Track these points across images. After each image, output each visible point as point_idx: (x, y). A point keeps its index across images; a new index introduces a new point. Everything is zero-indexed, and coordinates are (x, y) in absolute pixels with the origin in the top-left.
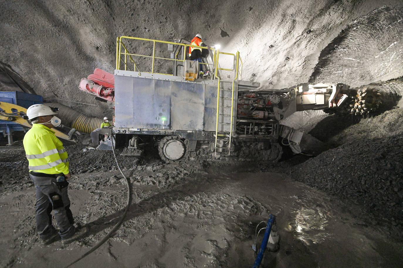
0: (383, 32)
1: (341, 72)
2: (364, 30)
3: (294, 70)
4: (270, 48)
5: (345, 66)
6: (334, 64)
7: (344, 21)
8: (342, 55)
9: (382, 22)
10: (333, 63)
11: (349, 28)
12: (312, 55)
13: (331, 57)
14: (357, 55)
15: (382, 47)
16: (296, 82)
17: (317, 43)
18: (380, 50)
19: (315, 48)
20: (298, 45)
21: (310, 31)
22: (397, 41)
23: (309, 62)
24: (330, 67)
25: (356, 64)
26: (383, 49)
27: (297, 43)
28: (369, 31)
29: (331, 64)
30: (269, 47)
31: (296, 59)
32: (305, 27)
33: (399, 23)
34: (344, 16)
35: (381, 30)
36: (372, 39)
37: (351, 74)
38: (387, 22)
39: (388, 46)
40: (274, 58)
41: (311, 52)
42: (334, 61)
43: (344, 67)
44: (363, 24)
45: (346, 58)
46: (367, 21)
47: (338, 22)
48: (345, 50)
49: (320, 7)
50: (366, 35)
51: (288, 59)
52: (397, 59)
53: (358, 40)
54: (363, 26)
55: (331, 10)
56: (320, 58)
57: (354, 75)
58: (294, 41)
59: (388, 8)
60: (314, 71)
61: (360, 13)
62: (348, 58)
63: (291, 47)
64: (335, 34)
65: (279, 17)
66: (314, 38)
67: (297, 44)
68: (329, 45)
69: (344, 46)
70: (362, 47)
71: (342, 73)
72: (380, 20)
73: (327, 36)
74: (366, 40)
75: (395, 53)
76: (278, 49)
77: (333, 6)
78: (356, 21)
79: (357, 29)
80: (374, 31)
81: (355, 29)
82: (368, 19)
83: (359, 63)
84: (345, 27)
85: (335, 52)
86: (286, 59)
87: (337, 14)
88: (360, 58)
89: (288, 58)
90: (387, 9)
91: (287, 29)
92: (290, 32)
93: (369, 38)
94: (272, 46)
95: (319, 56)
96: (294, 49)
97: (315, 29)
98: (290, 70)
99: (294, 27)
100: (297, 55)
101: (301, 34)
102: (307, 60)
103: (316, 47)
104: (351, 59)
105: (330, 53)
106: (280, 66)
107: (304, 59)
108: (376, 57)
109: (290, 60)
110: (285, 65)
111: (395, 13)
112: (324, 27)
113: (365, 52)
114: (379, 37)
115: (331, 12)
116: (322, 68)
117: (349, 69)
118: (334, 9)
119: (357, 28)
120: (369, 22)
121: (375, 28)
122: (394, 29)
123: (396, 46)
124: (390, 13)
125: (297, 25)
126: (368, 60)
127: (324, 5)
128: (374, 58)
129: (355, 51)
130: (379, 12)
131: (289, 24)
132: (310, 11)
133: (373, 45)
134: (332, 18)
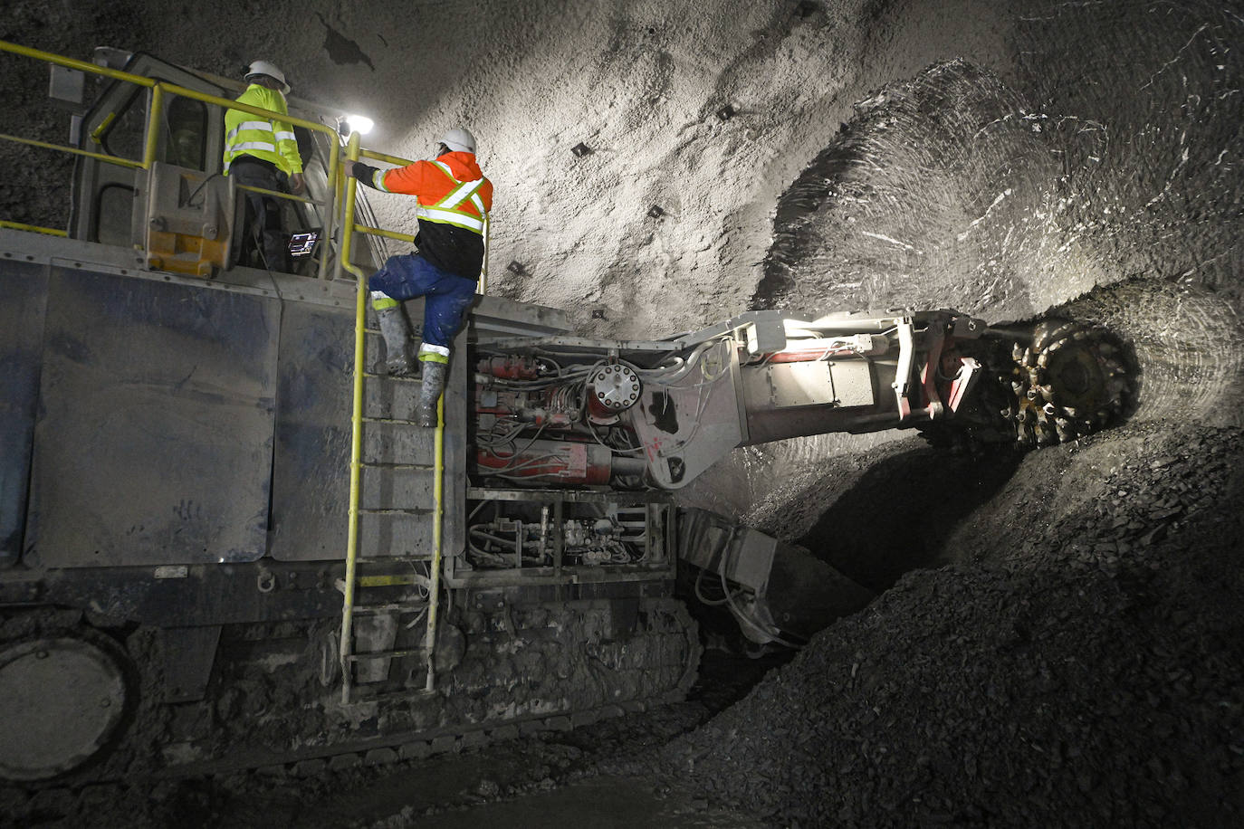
0: (970, 151)
1: (858, 284)
2: (912, 135)
3: (686, 262)
4: (577, 154)
5: (871, 262)
6: (831, 253)
7: (842, 91)
8: (853, 220)
9: (961, 112)
10: (827, 249)
12: (746, 206)
13: (820, 223)
14: (902, 226)
15: (972, 204)
16: (703, 318)
17: (760, 164)
18: (970, 214)
19: (757, 183)
20: (693, 164)
21: (730, 111)
22: (1011, 185)
23: (742, 237)
24: (819, 262)
25: (904, 261)
26: (976, 211)
28: (927, 141)
29: (821, 250)
30: (574, 150)
31: (689, 221)
32: (711, 91)
33: (1008, 123)
34: (840, 70)
35: (962, 140)
36: (937, 170)
37: (890, 295)
38: (974, 115)
39: (991, 202)
40: (598, 204)
41: (745, 198)
42: (830, 243)
43: (866, 269)
44: (905, 112)
45: (868, 234)
46: (913, 105)
47: (824, 90)
48: (860, 201)
50: (920, 153)
51: (656, 213)
52: (1021, 249)
53: (899, 168)
54: (907, 119)
55: (793, 39)
56: (777, 221)
58: (673, 141)
59: (970, 67)
60: (763, 276)
61: (890, 69)
62: (873, 235)
63: (665, 165)
64: (821, 137)
66: (748, 142)
67: (685, 153)
68: (805, 174)
69: (855, 187)
70: (913, 195)
71: (863, 289)
72: (953, 107)
73: (792, 141)
74: (921, 172)
75: (1011, 229)
76: (615, 167)
77: (798, 25)
78: (880, 99)
79: (892, 130)
80: (941, 143)
81: (882, 125)
82: (919, 95)
83: (911, 254)
84: (848, 114)
85: (831, 206)
86: (650, 214)
87: (814, 60)
88: (915, 237)
89: (660, 211)
90: (968, 71)
91: (640, 86)
92: (654, 101)
93: (931, 166)
94: (583, 150)
95: (775, 216)
96: (676, 174)
97: (749, 107)
98: (674, 262)
99: (666, 84)
100: (692, 202)
101: (695, 116)
102: (734, 226)
103: (760, 178)
104: (885, 238)
105: (814, 209)
106: (631, 241)
107: (720, 224)
108: (962, 237)
109: (669, 221)
110: (650, 240)
111: (993, 89)
112: (779, 102)
113: (926, 217)
114: (959, 168)
115: (797, 50)
116: (791, 264)
117: (883, 278)
118: (803, 38)
119: (889, 125)
120: (924, 109)
121: (943, 134)
122: (996, 145)
123: (1011, 205)
124: (979, 87)
125: (677, 77)
126: (937, 248)
127: (765, 19)
128: (956, 240)
129: (893, 207)
130: (948, 78)
131: (644, 67)
132: (721, 28)
133: (946, 194)
134: (803, 75)
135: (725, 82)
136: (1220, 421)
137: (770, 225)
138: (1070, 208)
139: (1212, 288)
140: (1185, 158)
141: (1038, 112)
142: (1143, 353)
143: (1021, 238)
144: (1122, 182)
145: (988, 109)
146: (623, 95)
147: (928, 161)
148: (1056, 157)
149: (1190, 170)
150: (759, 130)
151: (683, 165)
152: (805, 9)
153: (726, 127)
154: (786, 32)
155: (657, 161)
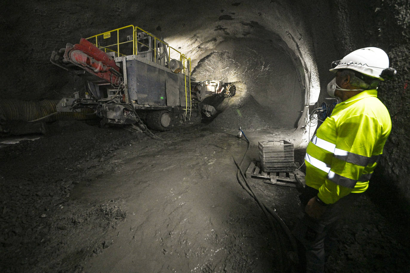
0: (225, 61)
2: (218, 56)
5: (207, 70)
7: (213, 49)
8: (206, 64)
9: (225, 56)
11: (214, 52)
12: (195, 60)
13: (203, 64)
14: (213, 67)
15: (223, 67)
17: (199, 55)
19: (198, 57)
20: (192, 52)
21: (200, 47)
22: (229, 67)
23: (193, 63)
24: (201, 69)
27: (191, 51)
28: (220, 58)
29: (201, 67)
32: (199, 45)
33: (231, 60)
34: (214, 47)
35: (224, 59)
37: (210, 76)
39: (226, 68)
42: (203, 66)
44: (218, 53)
45: (208, 67)
47: (211, 48)
48: (208, 62)
49: (209, 39)
50: (218, 59)
52: (228, 75)
53: (215, 60)
55: (211, 42)
57: (211, 77)
58: (191, 49)
59: (229, 52)
60: (194, 69)
61: (220, 48)
64: (208, 53)
65: (193, 36)
68: (204, 57)
70: (216, 64)
71: (206, 74)
73: (204, 52)
75: (228, 72)
78: (217, 51)
82: (221, 52)
83: (213, 71)
84: (212, 52)
85: (205, 62)
87: (212, 45)
88: (214, 69)
92: (192, 44)
93: (219, 61)
94: (180, 48)
97: (202, 48)
101: (196, 47)
104: (210, 68)
105: (202, 61)
108: (221, 71)
112: (206, 48)
113: (217, 67)
114: (223, 62)
115: (211, 43)
116: (197, 68)
119: (216, 54)
120: (221, 54)
121: (222, 58)
122: (228, 62)
123: (228, 69)
124: (229, 55)
125: (196, 42)
126: (217, 71)
127: (211, 39)
129: (212, 64)
130: (225, 52)
131: (193, 41)
132: (205, 38)
133: (220, 65)
134: (210, 46)
135: (202, 44)
136: (244, 97)
137: (197, 63)
138: (235, 72)
139: (245, 84)
141: (235, 61)
142: (237, 88)
144: (240, 71)
145: (229, 58)
146: (190, 43)
148: (235, 66)
149: (246, 71)
150: (201, 50)
151: (190, 53)
152: (215, 40)
153: (198, 49)
154: (211, 41)
155: (188, 51)
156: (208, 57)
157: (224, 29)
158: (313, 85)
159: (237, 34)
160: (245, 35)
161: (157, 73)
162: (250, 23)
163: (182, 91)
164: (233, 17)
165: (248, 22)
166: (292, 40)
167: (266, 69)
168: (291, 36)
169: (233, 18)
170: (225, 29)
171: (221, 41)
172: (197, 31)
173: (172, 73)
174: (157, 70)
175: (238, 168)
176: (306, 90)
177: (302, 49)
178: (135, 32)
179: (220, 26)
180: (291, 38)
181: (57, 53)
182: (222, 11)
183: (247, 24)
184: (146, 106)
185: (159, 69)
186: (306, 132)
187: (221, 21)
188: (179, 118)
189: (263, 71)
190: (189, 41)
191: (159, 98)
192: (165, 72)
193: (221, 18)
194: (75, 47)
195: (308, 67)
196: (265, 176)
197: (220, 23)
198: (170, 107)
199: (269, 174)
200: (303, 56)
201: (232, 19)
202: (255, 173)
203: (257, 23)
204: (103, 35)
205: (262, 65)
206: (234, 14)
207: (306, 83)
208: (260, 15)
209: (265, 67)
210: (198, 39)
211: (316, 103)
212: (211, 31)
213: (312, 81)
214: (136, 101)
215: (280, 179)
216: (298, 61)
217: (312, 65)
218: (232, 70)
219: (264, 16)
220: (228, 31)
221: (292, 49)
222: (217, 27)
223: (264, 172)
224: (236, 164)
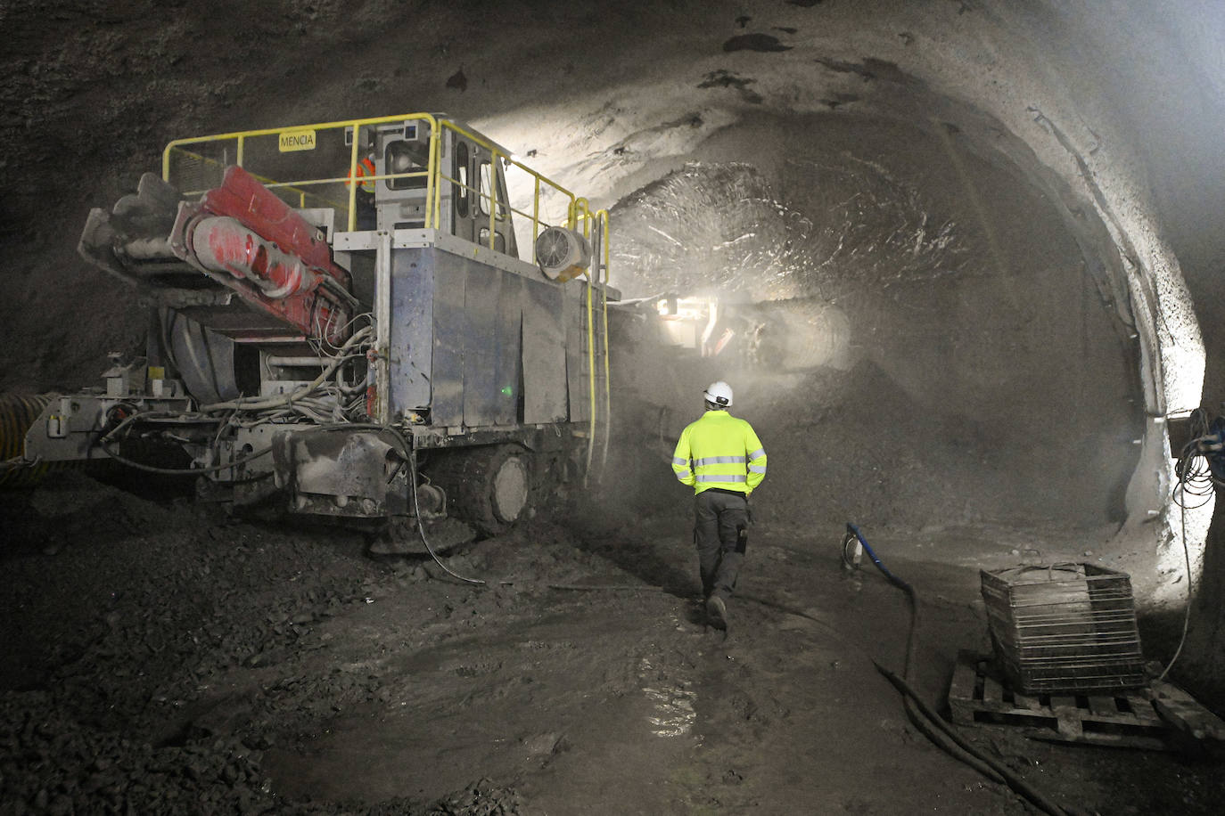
0: (735, 206)
1: (638, 257)
2: (703, 185)
4: (529, 155)
7: (682, 156)
8: (645, 217)
9: (739, 186)
11: (684, 170)
14: (677, 231)
15: (728, 233)
17: (616, 178)
18: (725, 238)
19: (606, 188)
20: (584, 169)
21: (622, 150)
22: (755, 232)
25: (673, 251)
26: (729, 238)
27: (583, 167)
28: (710, 191)
32: (620, 139)
33: (764, 203)
34: (687, 146)
35: (732, 200)
36: (712, 208)
37: (659, 269)
38: (746, 191)
39: (740, 236)
43: (646, 249)
44: (706, 173)
45: (653, 229)
46: (715, 173)
47: (673, 153)
48: (654, 208)
49: (666, 119)
50: (703, 196)
52: (755, 267)
53: (686, 199)
54: (705, 177)
55: (677, 129)
56: (608, 212)
57: (667, 274)
58: (583, 157)
59: (755, 170)
61: (713, 154)
62: (656, 230)
63: (566, 170)
64: (658, 174)
65: (599, 106)
66: (618, 166)
67: (582, 165)
68: (638, 190)
70: (690, 216)
71: (641, 261)
72: (734, 182)
73: (640, 170)
74: (700, 205)
75: (750, 255)
77: (685, 125)
78: (698, 164)
79: (692, 179)
80: (719, 196)
81: (689, 175)
82: (719, 170)
83: (679, 248)
85: (637, 207)
87: (679, 140)
88: (684, 240)
91: (591, 130)
92: (590, 139)
93: (709, 204)
94: (534, 153)
95: (609, 209)
96: (568, 174)
97: (632, 151)
99: (603, 132)
101: (605, 148)
103: (614, 187)
104: (664, 234)
105: (627, 206)
108: (716, 248)
111: (762, 185)
112: (649, 152)
113: (695, 230)
114: (726, 212)
115: (676, 133)
117: (656, 258)
118: (683, 130)
119: (694, 176)
120: (719, 177)
121: (723, 192)
122: (753, 210)
123: (751, 242)
124: (755, 180)
125: (610, 130)
126: (698, 249)
128: (712, 249)
129: (674, 217)
130: (740, 169)
131: (599, 124)
132: (648, 118)
133: (712, 222)
134: (671, 144)
135: (630, 138)
138: (789, 256)
139: (841, 308)
140: (840, 247)
141: (784, 206)
143: (756, 261)
144: (813, 251)
145: (756, 193)
146: (579, 133)
147: (707, 201)
148: (788, 230)
149: (841, 253)
150: (627, 162)
151: (576, 171)
152: (695, 120)
153: (616, 156)
154: (678, 126)
155: (565, 166)
156: (651, 188)
157: (740, 84)
158: (1172, 331)
159: (796, 98)
160: (833, 104)
161: (496, 288)
162: (862, 63)
163: (574, 352)
164: (785, 40)
165: (852, 60)
166: (1054, 140)
167: (936, 246)
168: (1052, 125)
169: (785, 44)
170: (748, 81)
171: (723, 123)
172: (623, 90)
173: (542, 280)
174: (499, 273)
175: (903, 690)
176: (1143, 343)
177: (1107, 183)
178: (437, 141)
179: (725, 72)
180: (1051, 131)
181: (106, 218)
182: (743, 21)
183: (845, 68)
184: (453, 432)
185: (504, 272)
186: (1171, 537)
187: (734, 55)
188: (554, 478)
189: (921, 251)
190: (581, 127)
191: (498, 391)
192: (523, 281)
193: (733, 46)
194: (206, 203)
195: (1138, 253)
196: (1034, 709)
197: (727, 62)
198: (531, 429)
199: (1045, 701)
200: (1114, 208)
201: (782, 49)
202: (987, 700)
203: (892, 67)
204: (277, 136)
205: (915, 224)
206: (791, 31)
207: (1138, 314)
208: (907, 44)
209: (931, 235)
210: (619, 119)
211: (1195, 413)
212: (684, 90)
213: (1165, 316)
214: (424, 414)
215: (1094, 718)
216: (1089, 216)
217: (1158, 251)
218: (772, 249)
219: (924, 42)
220: (758, 89)
221: (1057, 170)
222: (712, 75)
223: (1023, 693)
224: (890, 677)
